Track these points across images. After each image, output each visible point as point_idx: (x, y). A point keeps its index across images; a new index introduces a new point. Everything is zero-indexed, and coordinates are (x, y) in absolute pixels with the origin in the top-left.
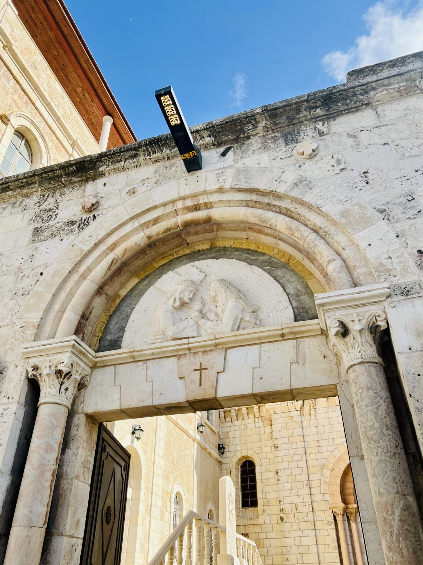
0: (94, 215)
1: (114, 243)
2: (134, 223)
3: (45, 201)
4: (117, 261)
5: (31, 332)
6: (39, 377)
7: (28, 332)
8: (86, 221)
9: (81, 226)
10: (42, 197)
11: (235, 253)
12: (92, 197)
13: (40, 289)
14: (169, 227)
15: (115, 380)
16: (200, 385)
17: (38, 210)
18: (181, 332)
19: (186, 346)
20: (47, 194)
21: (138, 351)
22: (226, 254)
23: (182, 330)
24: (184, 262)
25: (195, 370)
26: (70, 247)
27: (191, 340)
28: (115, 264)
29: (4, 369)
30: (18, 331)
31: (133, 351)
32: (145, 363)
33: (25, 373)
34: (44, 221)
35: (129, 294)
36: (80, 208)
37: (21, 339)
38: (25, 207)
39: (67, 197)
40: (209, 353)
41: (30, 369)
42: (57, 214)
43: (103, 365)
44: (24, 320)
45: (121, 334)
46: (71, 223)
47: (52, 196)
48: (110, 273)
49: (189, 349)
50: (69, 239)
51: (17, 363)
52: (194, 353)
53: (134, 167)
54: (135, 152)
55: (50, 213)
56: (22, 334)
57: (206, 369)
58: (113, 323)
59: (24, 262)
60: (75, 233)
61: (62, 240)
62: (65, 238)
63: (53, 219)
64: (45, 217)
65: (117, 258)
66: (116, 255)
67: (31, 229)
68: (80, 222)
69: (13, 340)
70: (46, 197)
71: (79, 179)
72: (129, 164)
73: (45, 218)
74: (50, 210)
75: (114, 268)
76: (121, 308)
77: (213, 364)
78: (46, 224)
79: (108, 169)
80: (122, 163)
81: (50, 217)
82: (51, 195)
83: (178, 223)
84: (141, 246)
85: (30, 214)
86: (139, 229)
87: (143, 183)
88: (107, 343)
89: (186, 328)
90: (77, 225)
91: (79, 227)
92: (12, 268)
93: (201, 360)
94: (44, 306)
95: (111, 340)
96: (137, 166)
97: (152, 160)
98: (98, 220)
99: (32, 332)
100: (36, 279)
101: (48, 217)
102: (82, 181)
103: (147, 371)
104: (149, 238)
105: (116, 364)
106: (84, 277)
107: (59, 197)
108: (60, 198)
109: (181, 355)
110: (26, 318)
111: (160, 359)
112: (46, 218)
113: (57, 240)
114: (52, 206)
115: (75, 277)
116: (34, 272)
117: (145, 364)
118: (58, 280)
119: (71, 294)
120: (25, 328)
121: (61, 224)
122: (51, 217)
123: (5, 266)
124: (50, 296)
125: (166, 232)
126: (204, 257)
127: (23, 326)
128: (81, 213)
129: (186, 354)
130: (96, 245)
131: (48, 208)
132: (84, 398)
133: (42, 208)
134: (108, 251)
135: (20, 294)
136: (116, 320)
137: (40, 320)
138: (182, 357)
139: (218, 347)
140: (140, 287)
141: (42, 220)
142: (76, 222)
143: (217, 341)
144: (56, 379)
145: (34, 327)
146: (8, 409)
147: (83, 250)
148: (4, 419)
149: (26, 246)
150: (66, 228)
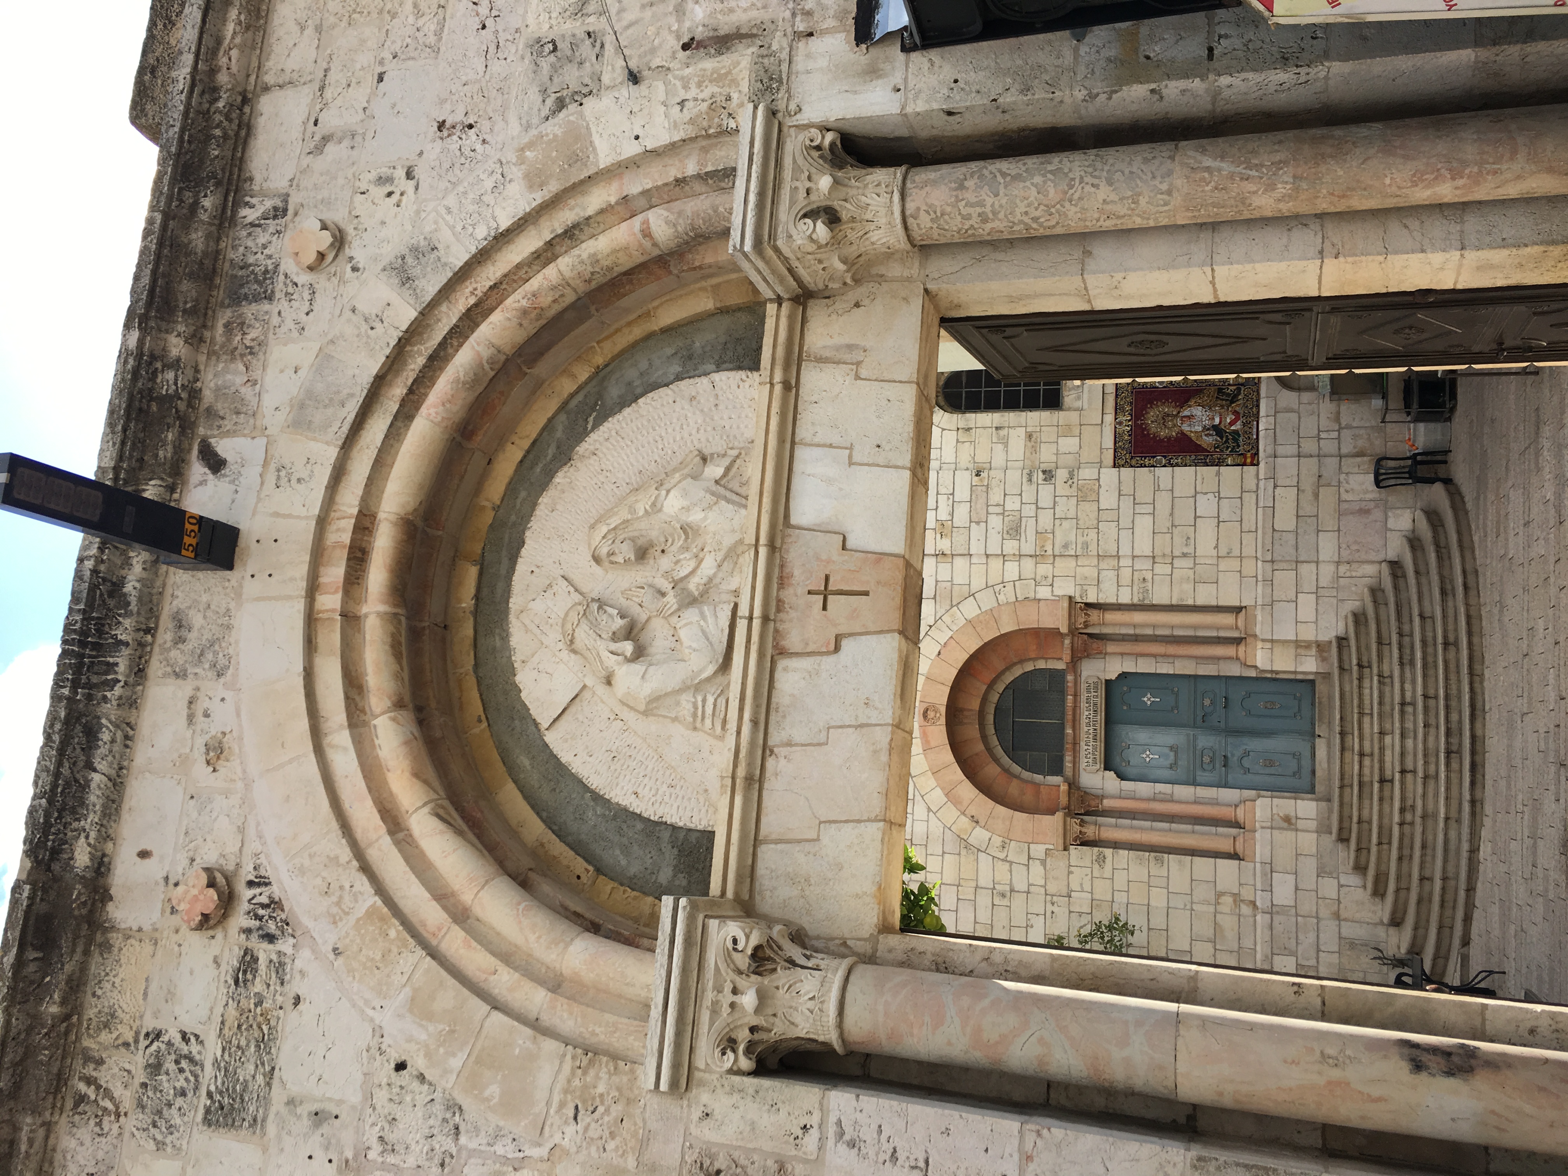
0: (251, 884)
1: (379, 811)
2: (332, 747)
3: (107, 1093)
4: (443, 807)
6: (758, 1036)
7: (601, 1087)
8: (261, 912)
9: (272, 929)
10: (81, 1108)
11: (519, 501)
12: (178, 893)
13: (458, 1062)
14: (389, 640)
15: (799, 841)
16: (866, 593)
17: (131, 1121)
18: (711, 643)
19: (756, 623)
20: (82, 1085)
21: (735, 766)
22: (514, 524)
23: (708, 639)
24: (498, 643)
25: (825, 608)
26: (340, 962)
28: (450, 815)
30: (586, 1129)
31: (733, 778)
32: (772, 752)
33: (737, 1079)
34: (191, 1086)
35: (544, 814)
36: (196, 940)
37: (617, 1111)
39: (127, 999)
40: (787, 570)
41: (730, 1060)
42: (185, 1033)
43: (749, 880)
44: (552, 1111)
45: (666, 835)
46: (244, 974)
47: (100, 1063)
48: (471, 836)
49: (765, 619)
50: (306, 969)
51: (696, 1114)
52: (778, 610)
53: (127, 746)
54: (79, 728)
55: (169, 1064)
56: (601, 1109)
57: (827, 578)
58: (624, 862)
59: (328, 1147)
60: (290, 950)
61: (297, 1000)
63: (196, 1049)
64: (173, 1084)
65: (432, 805)
66: (425, 804)
67: (201, 1139)
68: (254, 937)
69: (611, 1145)
70: (91, 1090)
71: (78, 949)
72: (110, 758)
73: (180, 1083)
74: (156, 1067)
76: (583, 837)
77: (818, 559)
78: (208, 1074)
79: (93, 835)
80: (96, 778)
81: (184, 1064)
82: (90, 1070)
83: (386, 613)
84: (416, 734)
85: (133, 1154)
86: (361, 735)
87: (200, 718)
89: (704, 632)
90: (261, 946)
91: (272, 940)
93: (801, 590)
94: (523, 1038)
95: (675, 867)
96: (127, 737)
97: (131, 680)
98: (275, 867)
99: (602, 1074)
100: (415, 1084)
101: (181, 1070)
102: (89, 943)
103: (796, 745)
104: (399, 705)
105: (755, 839)
106: (460, 916)
107: (115, 1035)
108: (121, 1030)
109: (776, 646)
110: (548, 1103)
111: (773, 706)
112: (181, 1077)
113: (288, 1022)
114: (137, 1061)
116: (382, 1097)
117: (775, 750)
118: (449, 995)
120: (584, 1102)
121: (230, 1014)
122: (188, 1056)
124: (495, 1020)
125: (401, 653)
126: (501, 585)
127: (572, 1113)
128: (221, 934)
129: (776, 631)
130: (366, 869)
131: (141, 1077)
132: (833, 939)
134: (401, 835)
135: (449, 1144)
136: (618, 852)
137: (570, 1047)
138: (783, 643)
139: (778, 544)
141: (183, 1094)
142: (247, 952)
143: (763, 540)
145: (591, 1062)
146: (839, 1123)
147: (371, 913)
148: (868, 1134)
149: (265, 1150)
150: (258, 987)
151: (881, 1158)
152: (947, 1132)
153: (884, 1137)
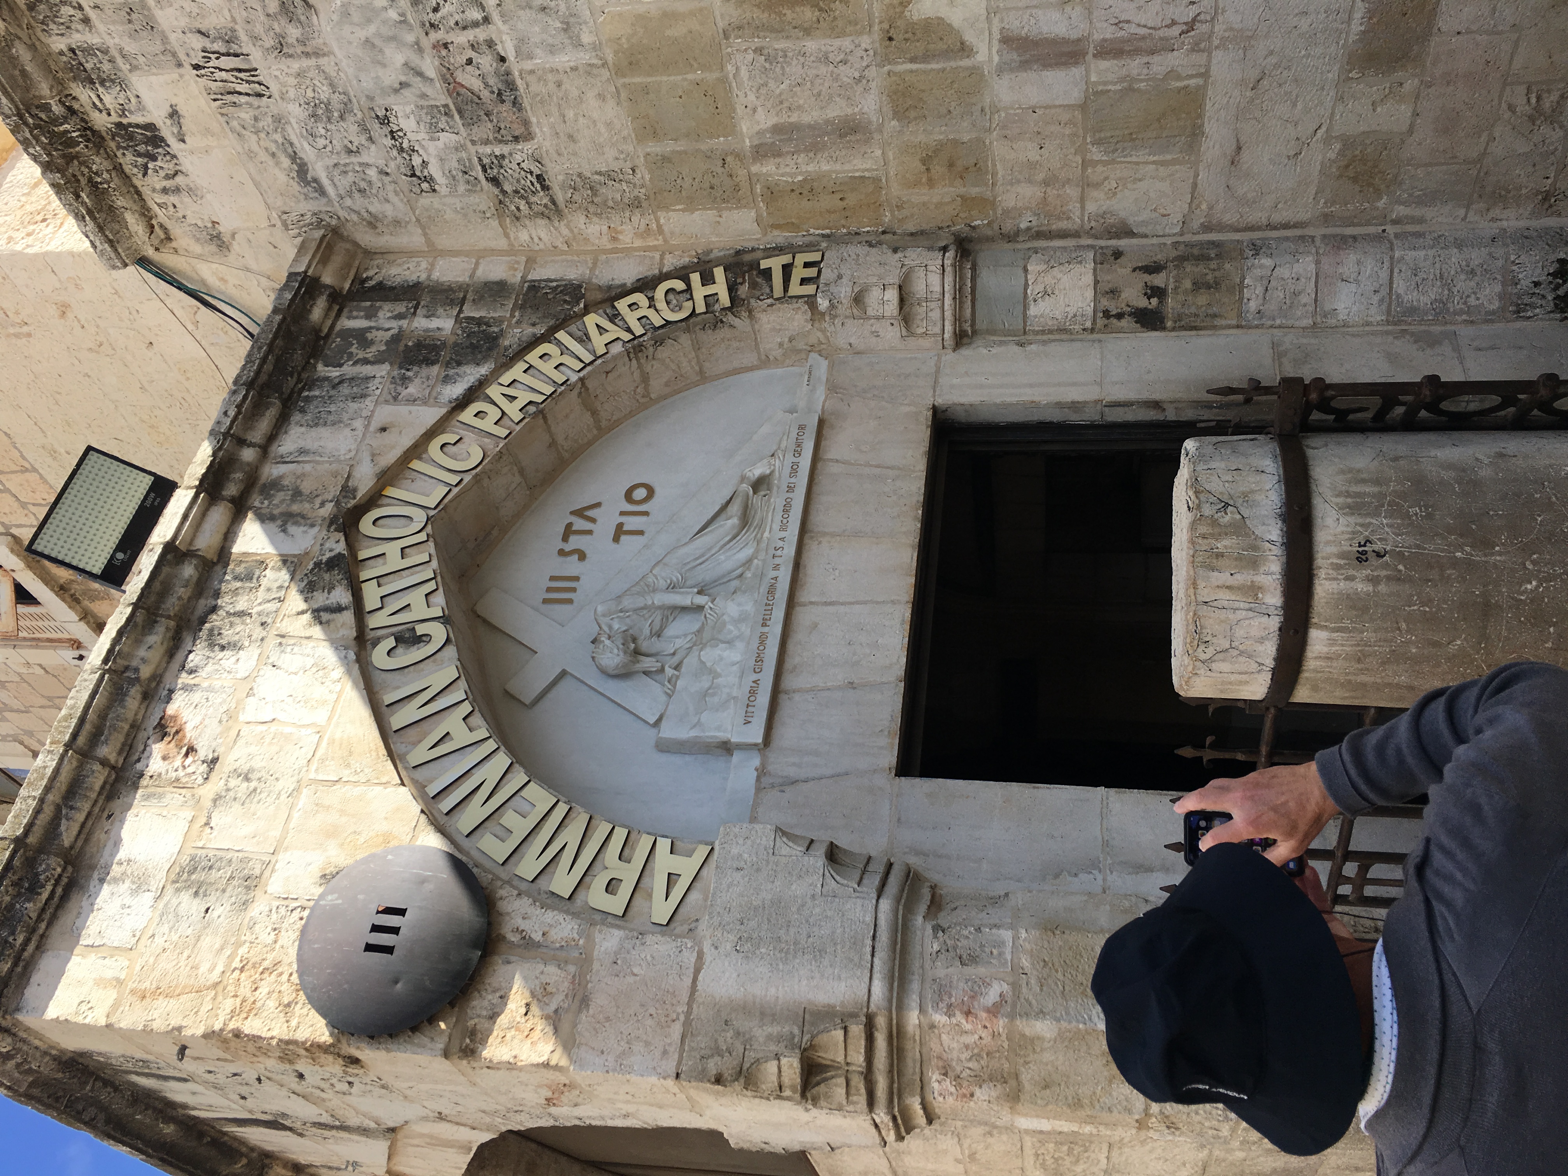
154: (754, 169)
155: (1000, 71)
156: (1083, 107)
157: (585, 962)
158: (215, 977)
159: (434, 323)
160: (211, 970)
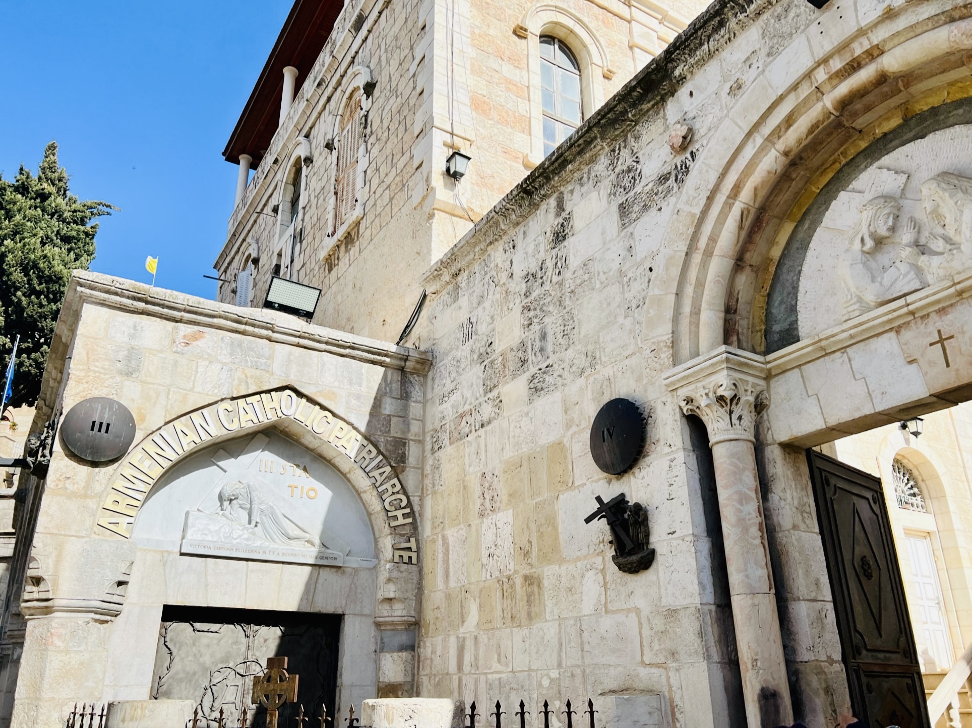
0: (692, 153)
1: (735, 185)
2: (754, 140)
3: (618, 159)
4: (749, 212)
5: (666, 355)
6: (697, 410)
7: (663, 356)
8: (683, 167)
9: (679, 177)
10: (612, 153)
11: (955, 112)
12: (679, 126)
13: (657, 292)
14: (814, 121)
15: (805, 387)
16: (948, 365)
17: (613, 176)
18: (889, 289)
19: (905, 310)
20: (618, 147)
21: (827, 338)
22: (938, 121)
23: (891, 286)
24: (863, 166)
25: (931, 345)
26: (675, 216)
27: (910, 299)
28: (747, 217)
29: (652, 411)
30: (650, 357)
31: (820, 341)
32: (843, 353)
33: (678, 410)
34: (627, 190)
35: (786, 252)
36: (668, 149)
37: (658, 366)
38: (596, 179)
39: (645, 138)
40: (949, 310)
41: (683, 404)
42: (640, 172)
43: (781, 371)
44: (652, 341)
45: (793, 318)
46: (663, 179)
47: (625, 147)
48: (744, 234)
49: (912, 313)
50: (670, 204)
51: (664, 399)
52: (922, 317)
53: (726, 43)
54: (718, 18)
55: (631, 174)
56: (656, 360)
57: (952, 337)
58: (776, 304)
59: (623, 260)
60: (674, 191)
61: (660, 209)
62: (664, 205)
63: (637, 181)
64: (626, 182)
65: (746, 206)
66: (744, 203)
67: (614, 208)
68: (676, 171)
69: (648, 370)
70: (617, 152)
71: (652, 103)
72: (716, 43)
73: (627, 185)
74: (629, 170)
75: (747, 223)
76: (781, 278)
77: (962, 326)
78: (632, 193)
79: (687, 67)
80: (705, 47)
81: (632, 181)
82: (623, 145)
83: (827, 109)
84: (778, 172)
85: (606, 186)
86: (767, 146)
87: (748, 63)
88: (776, 337)
89: (896, 280)
90: (673, 178)
91: (676, 180)
92: (611, 273)
93: (939, 325)
94: (669, 314)
95: (781, 331)
96: (729, 39)
97: (751, 16)
98: (700, 157)
99: (667, 353)
100: (647, 280)
101: (630, 182)
102: (657, 104)
103: (851, 364)
104: (786, 154)
105: (800, 365)
106: (708, 253)
107: (634, 144)
108: (636, 145)
109: (900, 327)
110: (653, 338)
111: (867, 341)
112: (629, 184)
113: (653, 211)
114: (629, 162)
115: (697, 258)
116: (641, 269)
117: (845, 354)
118: (676, 272)
119: (700, 285)
120: (657, 351)
121: (650, 185)
122: (635, 180)
123: (601, 274)
124: (672, 298)
125: (813, 132)
126: (896, 142)
127: (653, 349)
128: (673, 156)
129: (909, 323)
130: (710, 199)
131: (625, 168)
132: (769, 423)
133: (617, 170)
134: (731, 201)
135: (634, 307)
136: (780, 299)
137: (671, 335)
138: (903, 330)
139: (965, 295)
140: (800, 235)
141: (625, 189)
142: (669, 173)
143: (959, 287)
144: (720, 408)
145: (668, 347)
146: (675, 459)
147: (694, 215)
148: (674, 473)
149: (618, 236)
150: (660, 189)
151: (669, 480)
152: (683, 504)
153: (675, 479)
154: (440, 535)
155: (458, 637)
156: (447, 673)
157: (86, 496)
158: (92, 368)
159: (387, 406)
160: (96, 366)
